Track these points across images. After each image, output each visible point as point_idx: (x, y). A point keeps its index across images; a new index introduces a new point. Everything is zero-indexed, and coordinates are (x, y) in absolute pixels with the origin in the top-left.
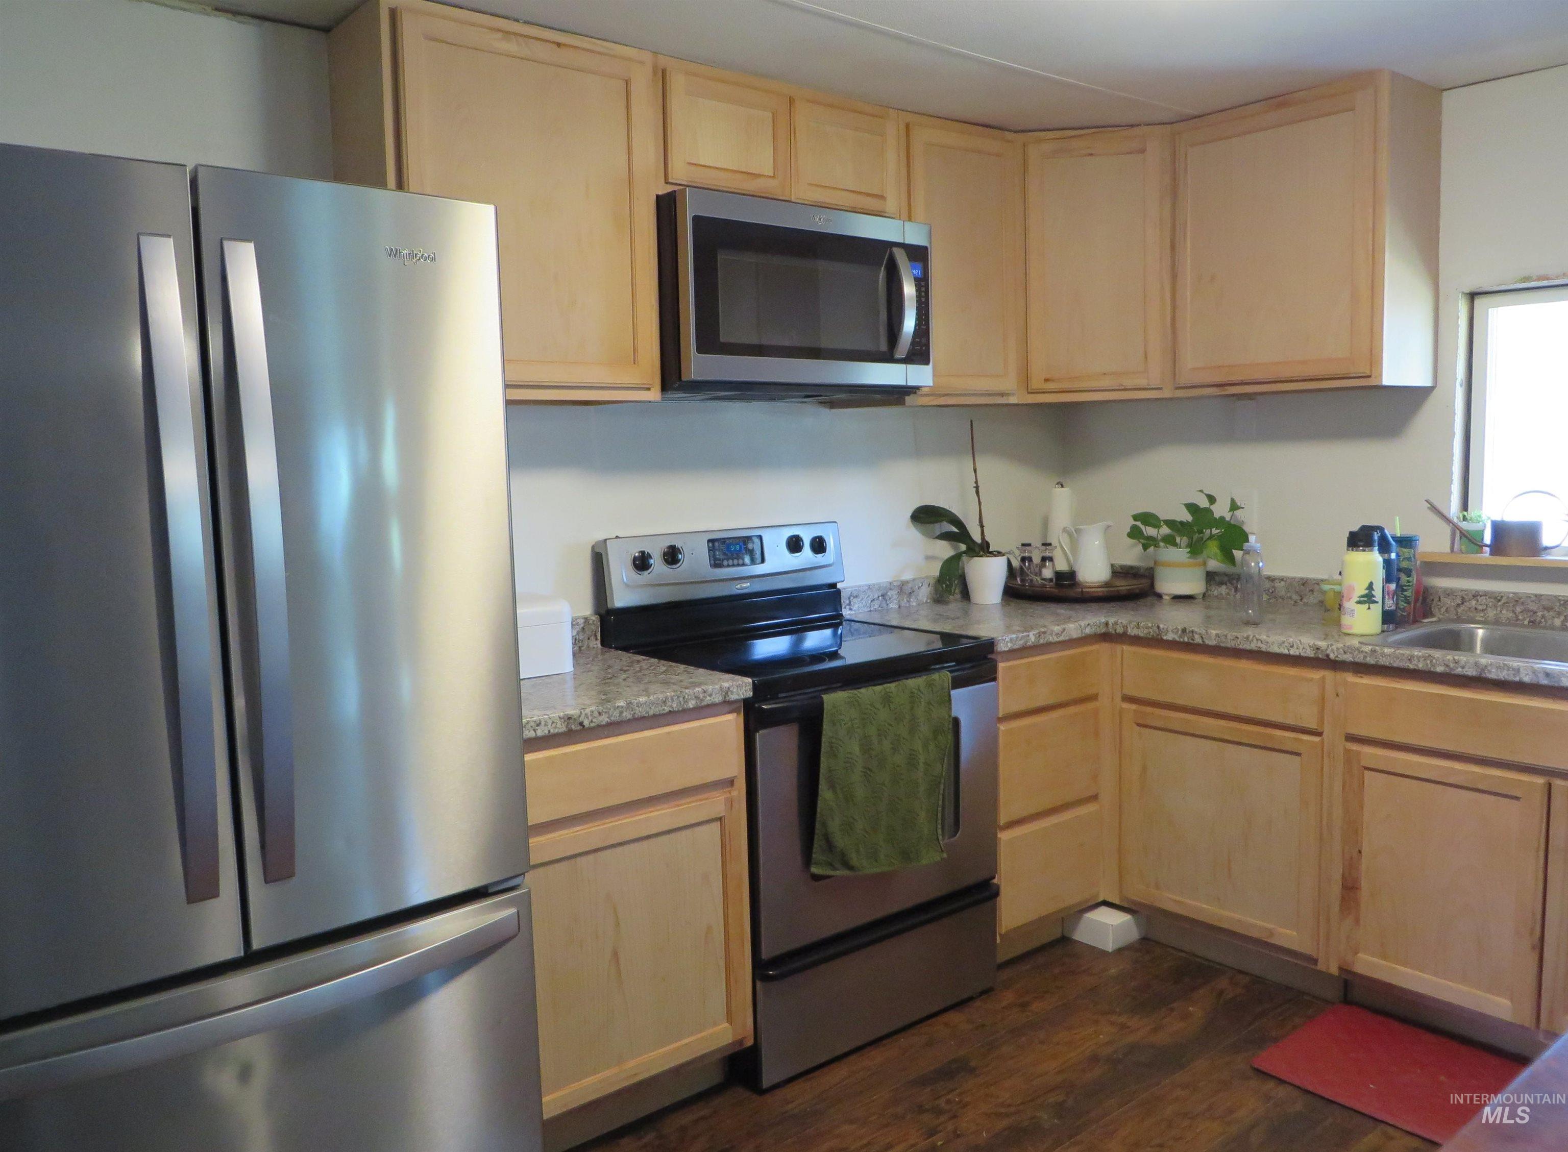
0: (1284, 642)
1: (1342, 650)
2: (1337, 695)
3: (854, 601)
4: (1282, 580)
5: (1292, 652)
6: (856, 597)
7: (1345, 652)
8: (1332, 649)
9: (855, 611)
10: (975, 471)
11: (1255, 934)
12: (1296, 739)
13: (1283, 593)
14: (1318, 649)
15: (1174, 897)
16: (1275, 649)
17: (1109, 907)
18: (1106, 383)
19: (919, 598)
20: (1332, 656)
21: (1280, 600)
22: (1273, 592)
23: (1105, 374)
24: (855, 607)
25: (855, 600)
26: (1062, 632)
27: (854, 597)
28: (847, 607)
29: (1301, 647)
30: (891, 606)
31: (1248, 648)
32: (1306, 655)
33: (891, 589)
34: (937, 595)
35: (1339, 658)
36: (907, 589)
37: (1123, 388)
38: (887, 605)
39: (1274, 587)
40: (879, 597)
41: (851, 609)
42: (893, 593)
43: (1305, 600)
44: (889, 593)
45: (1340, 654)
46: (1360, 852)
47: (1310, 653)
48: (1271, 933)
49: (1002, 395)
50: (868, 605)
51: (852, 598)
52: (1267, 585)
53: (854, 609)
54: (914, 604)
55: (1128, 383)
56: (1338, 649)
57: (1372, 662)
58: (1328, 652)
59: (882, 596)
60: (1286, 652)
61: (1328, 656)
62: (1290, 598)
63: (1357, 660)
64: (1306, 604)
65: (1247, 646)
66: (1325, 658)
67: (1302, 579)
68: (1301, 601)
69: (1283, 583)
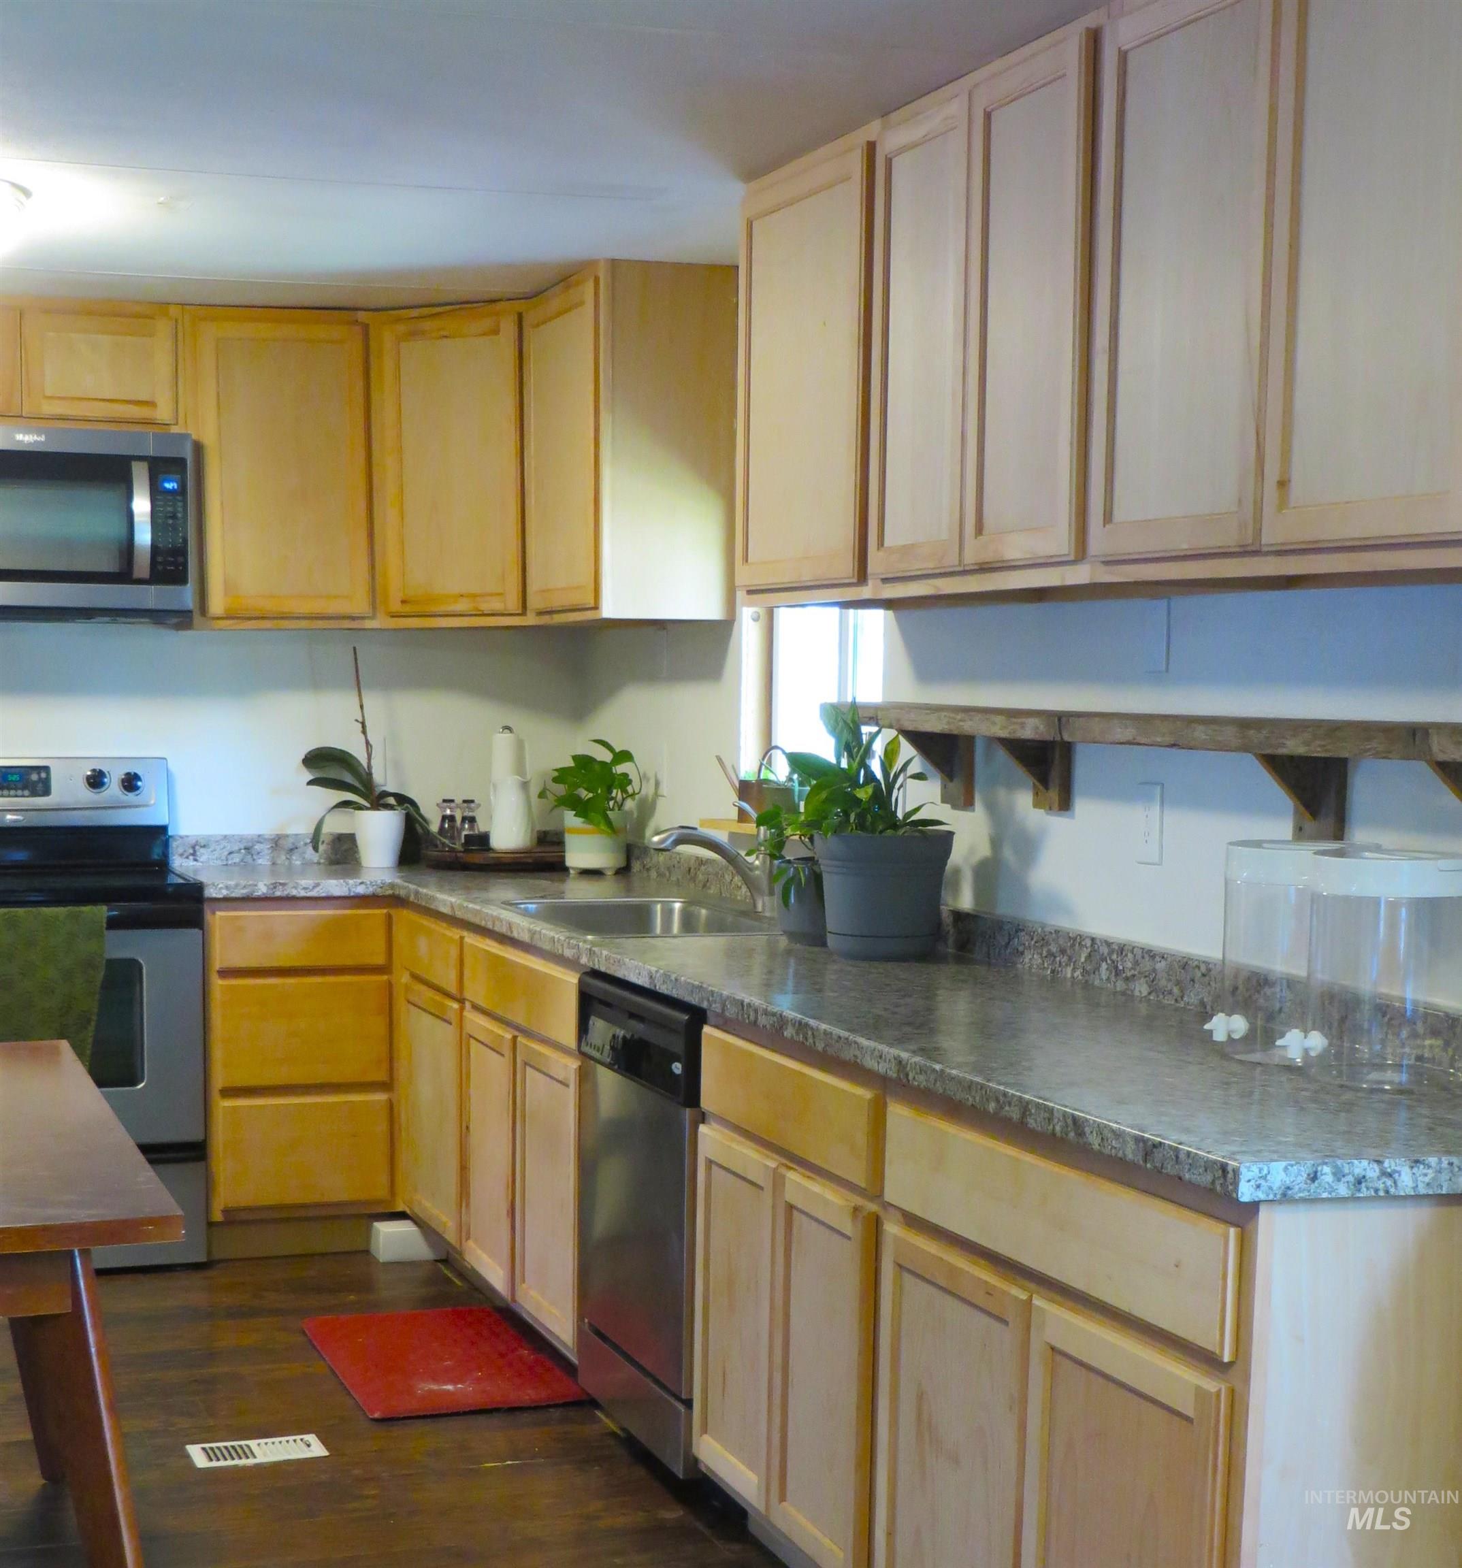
3: (200, 851)
5: (446, 911)
6: (204, 846)
9: (202, 862)
10: (362, 707)
12: (450, 1007)
18: (461, 606)
19: (306, 856)
23: (462, 596)
24: (203, 858)
25: (202, 850)
26: (314, 887)
27: (201, 847)
28: (191, 857)
29: (448, 905)
30: (260, 861)
32: (450, 913)
33: (258, 842)
34: (336, 855)
36: (288, 844)
37: (480, 613)
38: (254, 860)
40: (240, 849)
41: (195, 860)
42: (264, 848)
44: (256, 847)
47: (451, 911)
49: (353, 618)
50: (224, 858)
51: (197, 847)
53: (201, 860)
54: (298, 863)
55: (486, 606)
59: (245, 849)
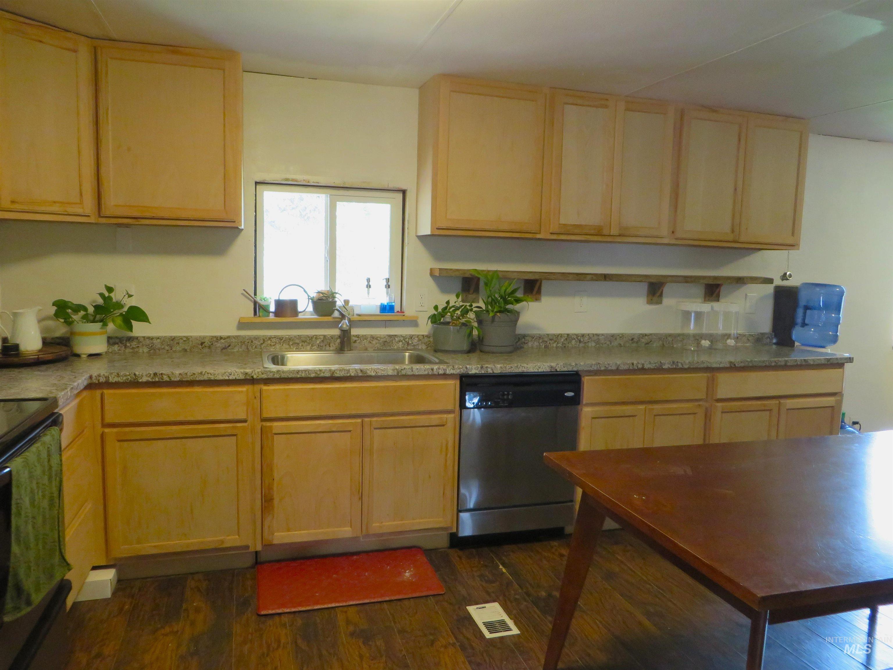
0: (225, 373)
1: (261, 373)
2: (255, 398)
4: (158, 338)
5: (231, 378)
7: (262, 374)
8: (255, 373)
11: (212, 546)
12: (233, 427)
13: (159, 346)
14: (246, 374)
15: (153, 544)
16: (220, 378)
17: (96, 570)
20: (255, 377)
21: (157, 351)
22: (152, 346)
29: (236, 374)
31: (202, 379)
32: (239, 378)
35: (259, 377)
39: (153, 343)
43: (174, 349)
45: (259, 375)
46: (274, 479)
47: (242, 377)
48: (222, 542)
52: (148, 342)
56: (258, 372)
57: (278, 377)
58: (253, 375)
60: (227, 378)
61: (252, 377)
62: (164, 348)
63: (269, 377)
64: (175, 352)
65: (201, 378)
66: (251, 378)
67: (171, 337)
68: (171, 349)
69: (159, 340)
